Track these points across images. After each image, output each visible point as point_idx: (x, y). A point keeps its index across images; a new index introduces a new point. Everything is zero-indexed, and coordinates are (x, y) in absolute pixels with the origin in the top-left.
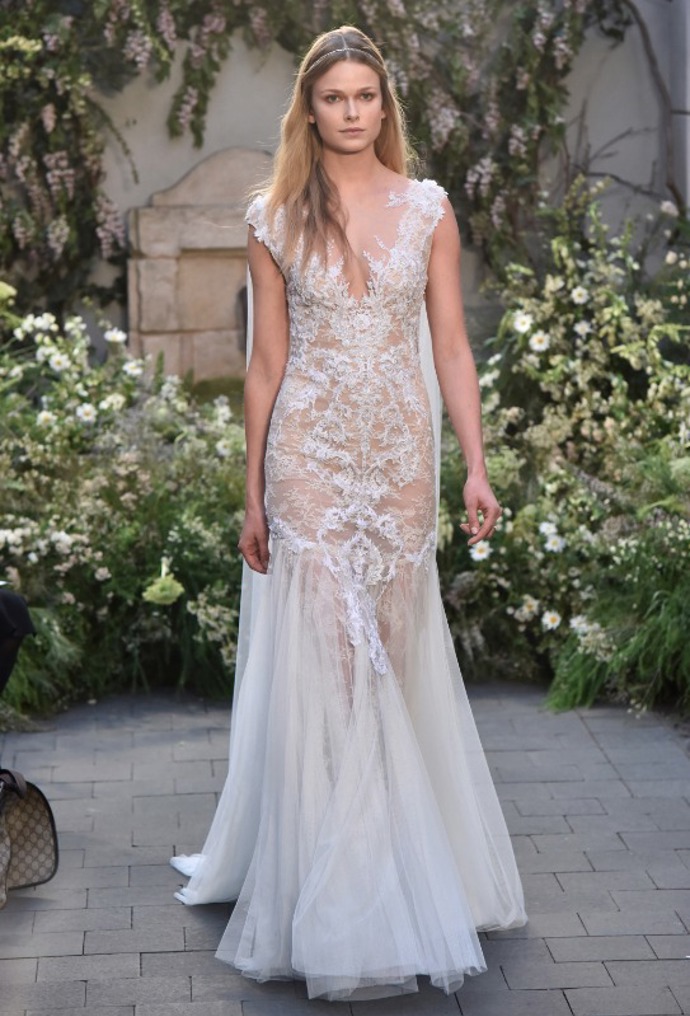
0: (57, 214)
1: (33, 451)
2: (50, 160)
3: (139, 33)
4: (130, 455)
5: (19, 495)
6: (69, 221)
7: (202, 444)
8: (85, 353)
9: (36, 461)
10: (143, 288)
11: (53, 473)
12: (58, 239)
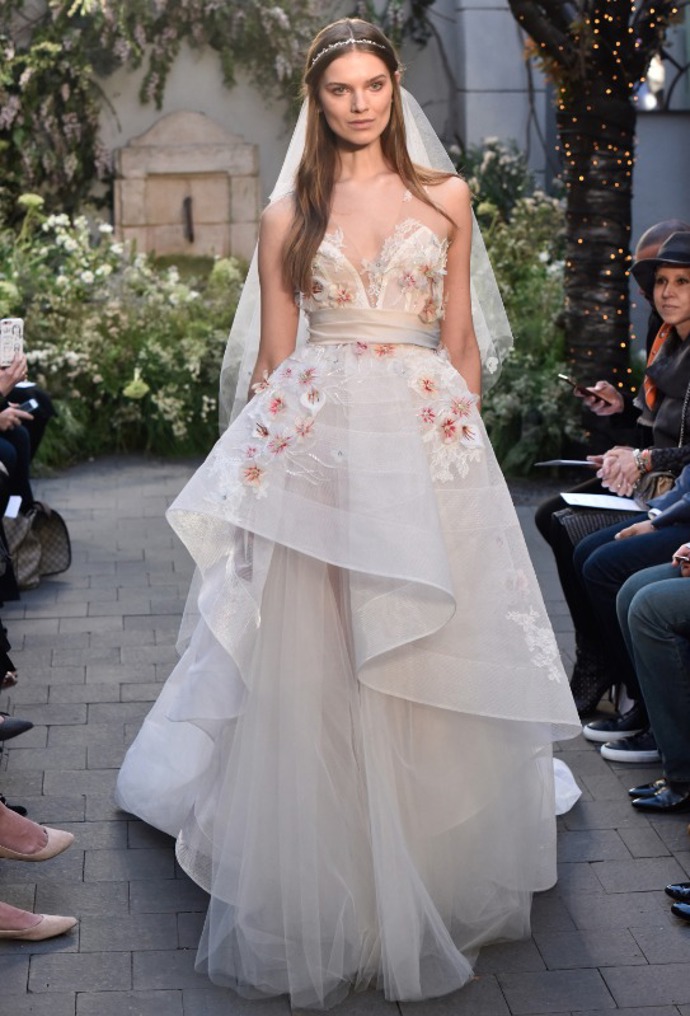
0: (70, 152)
1: (54, 301)
2: (66, 118)
3: (122, 39)
4: (114, 304)
5: (45, 329)
6: (77, 157)
7: (160, 297)
8: (87, 240)
9: (56, 307)
10: (124, 198)
11: (66, 315)
12: (70, 168)
